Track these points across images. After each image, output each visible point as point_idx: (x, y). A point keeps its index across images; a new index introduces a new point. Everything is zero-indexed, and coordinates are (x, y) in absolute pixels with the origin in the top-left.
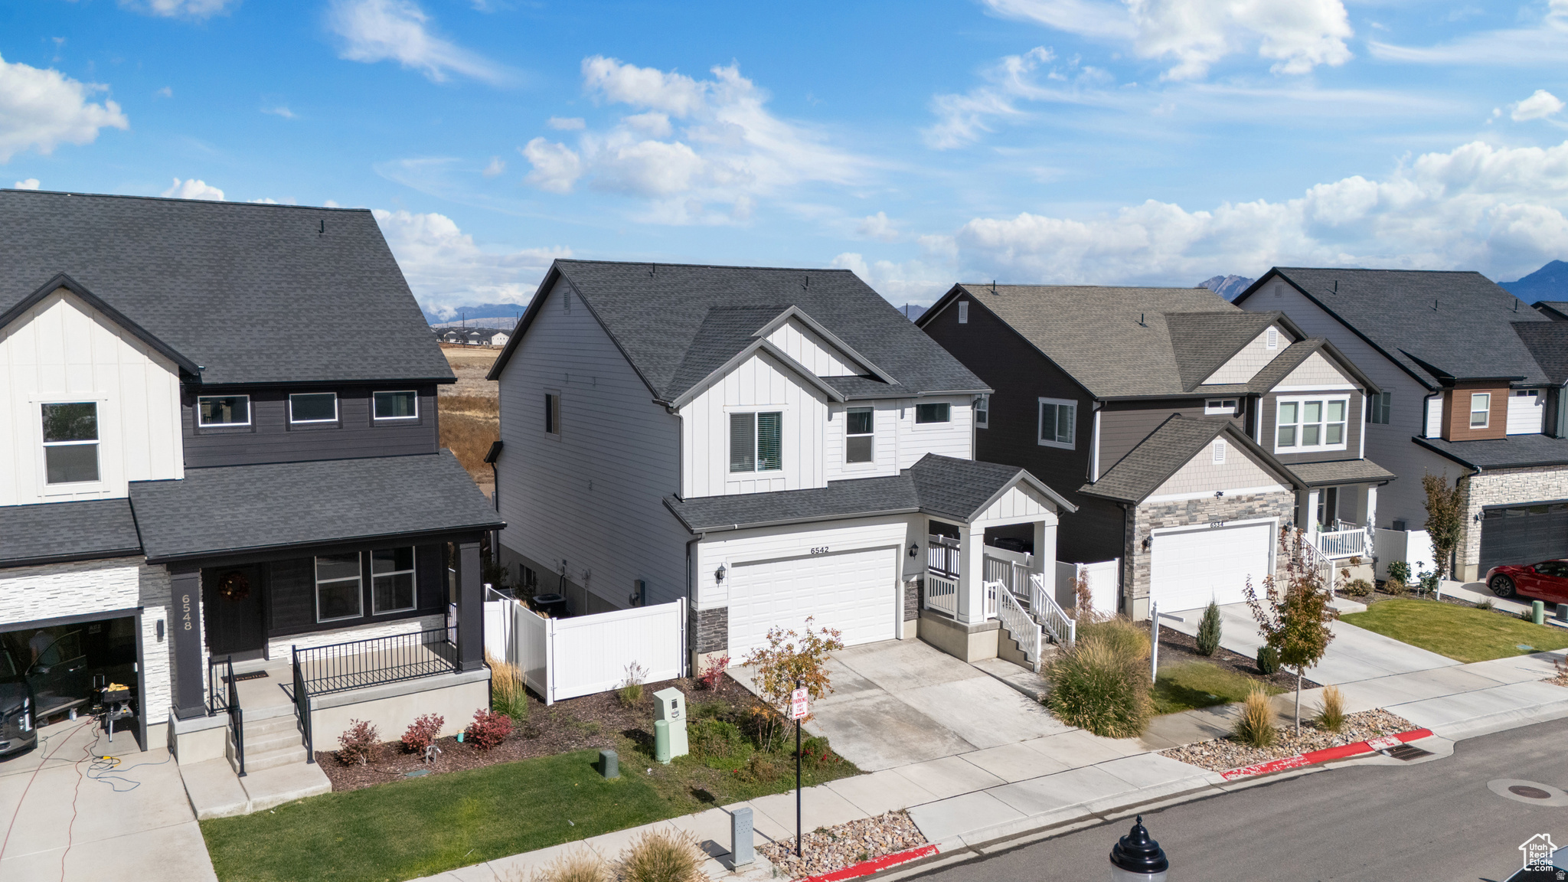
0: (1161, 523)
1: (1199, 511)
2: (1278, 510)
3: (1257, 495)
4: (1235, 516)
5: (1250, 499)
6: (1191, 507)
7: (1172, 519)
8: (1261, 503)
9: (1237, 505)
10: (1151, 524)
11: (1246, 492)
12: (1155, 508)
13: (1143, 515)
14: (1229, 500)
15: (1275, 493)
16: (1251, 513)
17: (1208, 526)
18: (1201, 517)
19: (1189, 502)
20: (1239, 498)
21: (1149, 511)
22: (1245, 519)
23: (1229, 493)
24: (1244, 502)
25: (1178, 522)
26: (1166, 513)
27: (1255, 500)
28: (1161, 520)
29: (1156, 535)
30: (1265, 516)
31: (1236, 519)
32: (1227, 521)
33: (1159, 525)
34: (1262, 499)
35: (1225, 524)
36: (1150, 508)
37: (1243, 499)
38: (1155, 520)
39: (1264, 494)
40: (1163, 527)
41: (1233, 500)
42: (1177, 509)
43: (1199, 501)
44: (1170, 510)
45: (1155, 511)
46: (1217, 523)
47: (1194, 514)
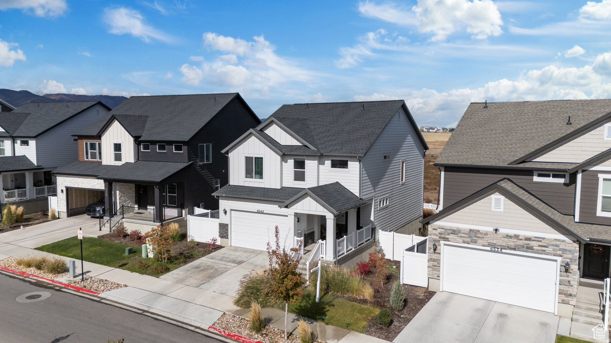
0: (448, 239)
1: (478, 237)
2: (560, 252)
3: (535, 237)
4: (513, 247)
5: (528, 239)
6: (472, 234)
7: (456, 238)
8: (540, 244)
9: (515, 240)
10: (440, 238)
11: (523, 233)
12: (443, 229)
13: (434, 231)
14: (507, 236)
15: (556, 240)
16: (530, 248)
17: (489, 249)
18: (480, 241)
19: (470, 230)
20: (517, 237)
21: (438, 230)
22: (523, 251)
23: (503, 231)
24: (521, 240)
25: (461, 240)
26: (452, 234)
27: (533, 240)
28: (447, 237)
29: (445, 244)
30: (545, 254)
31: (514, 249)
32: (504, 249)
33: (447, 239)
34: (541, 241)
35: (503, 251)
36: (439, 228)
37: (520, 238)
38: (443, 236)
39: (544, 238)
40: (449, 241)
41: (511, 236)
42: (460, 233)
43: (479, 231)
44: (455, 232)
45: (443, 230)
46: (495, 248)
47: (474, 238)
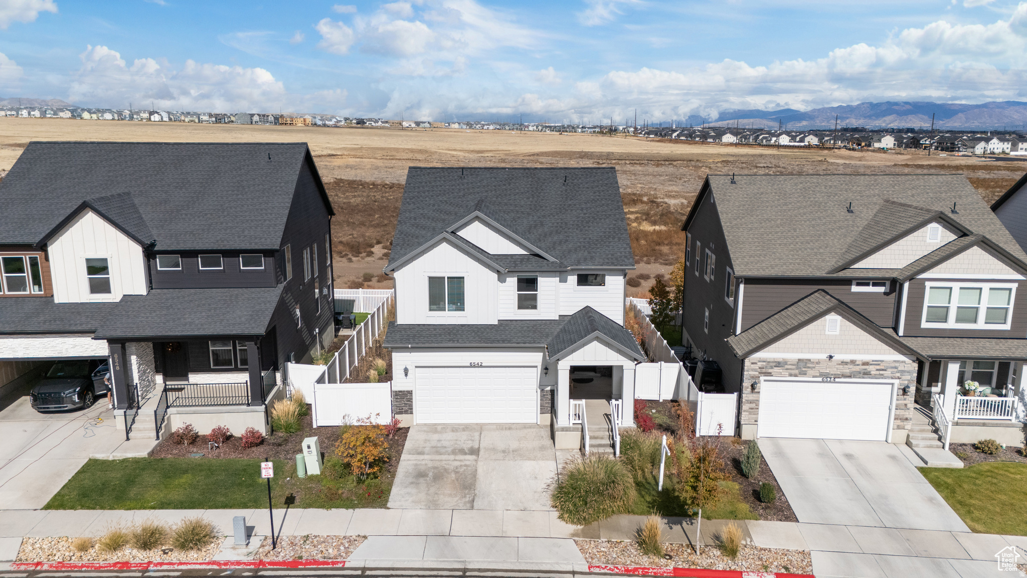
0: (770, 373)
1: (809, 367)
2: (898, 375)
3: (873, 361)
4: (849, 374)
5: (866, 364)
6: (801, 364)
7: (781, 371)
8: (878, 367)
9: (851, 367)
10: (760, 373)
11: (860, 357)
12: (764, 362)
13: (752, 365)
14: (842, 362)
15: (895, 361)
16: (867, 374)
17: (820, 379)
18: (810, 372)
19: (799, 360)
20: (853, 362)
21: (758, 363)
22: (860, 378)
23: (838, 357)
24: (858, 365)
25: (788, 373)
26: (775, 366)
27: (871, 365)
28: (770, 371)
29: (765, 381)
30: (882, 378)
31: (850, 377)
32: (839, 378)
34: (879, 365)
35: (837, 380)
36: (759, 361)
37: (857, 363)
38: (764, 370)
39: (883, 361)
40: (772, 376)
41: (848, 363)
42: (786, 364)
43: (809, 360)
44: (779, 364)
46: (827, 378)
47: (804, 369)
